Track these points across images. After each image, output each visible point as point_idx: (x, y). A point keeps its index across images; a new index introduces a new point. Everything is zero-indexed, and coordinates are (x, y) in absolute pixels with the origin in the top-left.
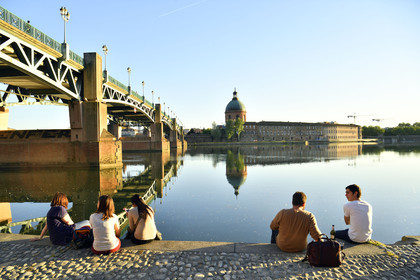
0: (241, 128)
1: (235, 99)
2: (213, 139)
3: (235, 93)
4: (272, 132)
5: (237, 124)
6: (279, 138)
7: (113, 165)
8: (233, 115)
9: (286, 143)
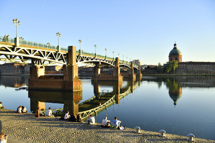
0: (176, 66)
1: (175, 48)
2: (158, 72)
3: (175, 45)
4: (196, 68)
5: (173, 63)
6: (201, 72)
7: (78, 90)
8: (174, 58)
9: (205, 76)
